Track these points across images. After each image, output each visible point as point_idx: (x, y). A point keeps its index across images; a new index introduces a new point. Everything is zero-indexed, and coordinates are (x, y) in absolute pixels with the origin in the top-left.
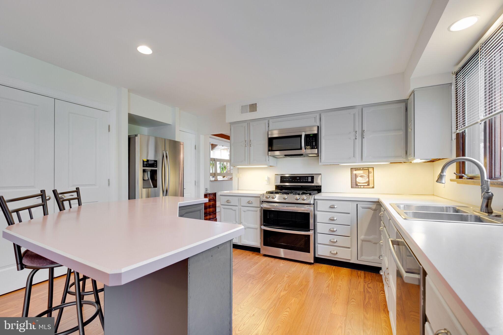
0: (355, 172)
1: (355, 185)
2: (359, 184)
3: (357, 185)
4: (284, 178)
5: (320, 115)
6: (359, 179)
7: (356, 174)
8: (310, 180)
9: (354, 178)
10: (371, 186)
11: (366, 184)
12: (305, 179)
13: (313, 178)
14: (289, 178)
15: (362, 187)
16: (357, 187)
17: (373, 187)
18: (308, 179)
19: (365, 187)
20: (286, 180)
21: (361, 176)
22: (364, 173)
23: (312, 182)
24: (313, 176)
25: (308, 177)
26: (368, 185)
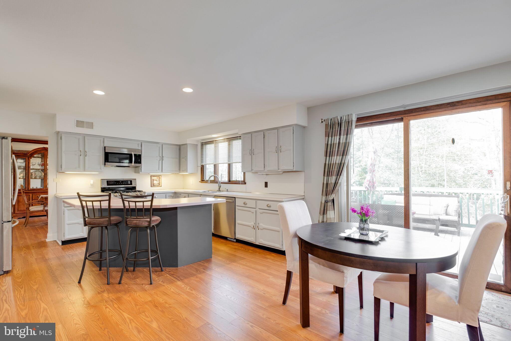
0: (153, 178)
1: (152, 185)
2: (155, 185)
3: (154, 185)
4: (110, 182)
5: (141, 143)
6: (155, 182)
7: (153, 179)
8: (129, 183)
9: (152, 181)
10: (160, 186)
11: (158, 185)
12: (126, 183)
13: (131, 181)
14: (114, 182)
15: (156, 186)
16: (154, 186)
17: (161, 186)
18: (128, 182)
19: (158, 186)
20: (111, 183)
21: (156, 180)
22: (157, 178)
23: (131, 184)
24: (132, 181)
25: (128, 181)
26: (159, 185)
